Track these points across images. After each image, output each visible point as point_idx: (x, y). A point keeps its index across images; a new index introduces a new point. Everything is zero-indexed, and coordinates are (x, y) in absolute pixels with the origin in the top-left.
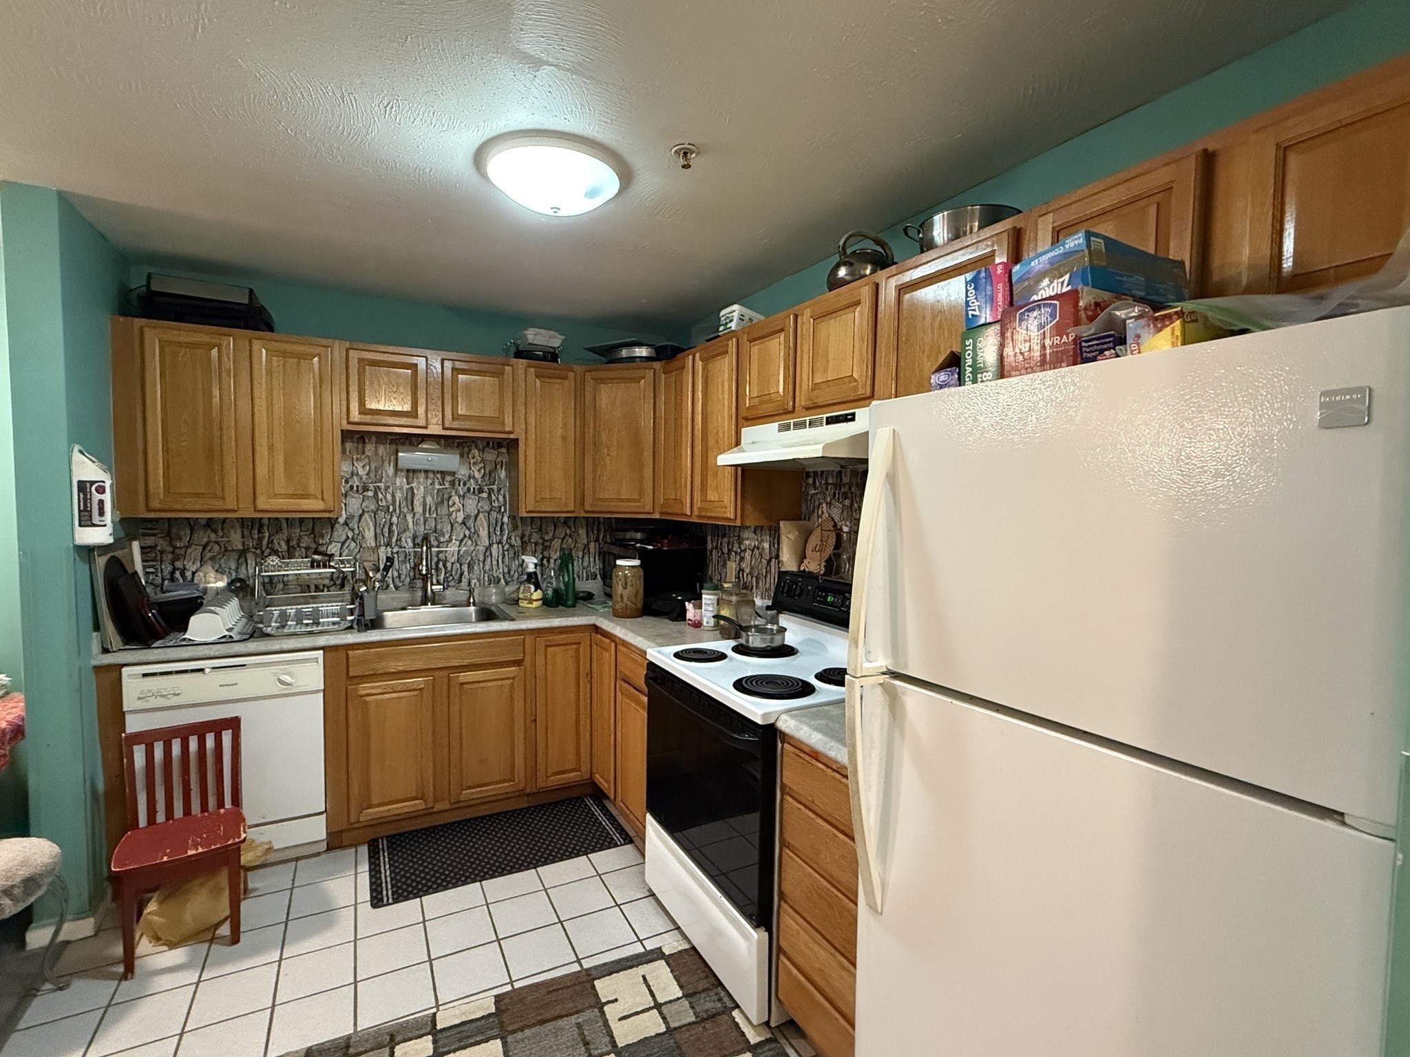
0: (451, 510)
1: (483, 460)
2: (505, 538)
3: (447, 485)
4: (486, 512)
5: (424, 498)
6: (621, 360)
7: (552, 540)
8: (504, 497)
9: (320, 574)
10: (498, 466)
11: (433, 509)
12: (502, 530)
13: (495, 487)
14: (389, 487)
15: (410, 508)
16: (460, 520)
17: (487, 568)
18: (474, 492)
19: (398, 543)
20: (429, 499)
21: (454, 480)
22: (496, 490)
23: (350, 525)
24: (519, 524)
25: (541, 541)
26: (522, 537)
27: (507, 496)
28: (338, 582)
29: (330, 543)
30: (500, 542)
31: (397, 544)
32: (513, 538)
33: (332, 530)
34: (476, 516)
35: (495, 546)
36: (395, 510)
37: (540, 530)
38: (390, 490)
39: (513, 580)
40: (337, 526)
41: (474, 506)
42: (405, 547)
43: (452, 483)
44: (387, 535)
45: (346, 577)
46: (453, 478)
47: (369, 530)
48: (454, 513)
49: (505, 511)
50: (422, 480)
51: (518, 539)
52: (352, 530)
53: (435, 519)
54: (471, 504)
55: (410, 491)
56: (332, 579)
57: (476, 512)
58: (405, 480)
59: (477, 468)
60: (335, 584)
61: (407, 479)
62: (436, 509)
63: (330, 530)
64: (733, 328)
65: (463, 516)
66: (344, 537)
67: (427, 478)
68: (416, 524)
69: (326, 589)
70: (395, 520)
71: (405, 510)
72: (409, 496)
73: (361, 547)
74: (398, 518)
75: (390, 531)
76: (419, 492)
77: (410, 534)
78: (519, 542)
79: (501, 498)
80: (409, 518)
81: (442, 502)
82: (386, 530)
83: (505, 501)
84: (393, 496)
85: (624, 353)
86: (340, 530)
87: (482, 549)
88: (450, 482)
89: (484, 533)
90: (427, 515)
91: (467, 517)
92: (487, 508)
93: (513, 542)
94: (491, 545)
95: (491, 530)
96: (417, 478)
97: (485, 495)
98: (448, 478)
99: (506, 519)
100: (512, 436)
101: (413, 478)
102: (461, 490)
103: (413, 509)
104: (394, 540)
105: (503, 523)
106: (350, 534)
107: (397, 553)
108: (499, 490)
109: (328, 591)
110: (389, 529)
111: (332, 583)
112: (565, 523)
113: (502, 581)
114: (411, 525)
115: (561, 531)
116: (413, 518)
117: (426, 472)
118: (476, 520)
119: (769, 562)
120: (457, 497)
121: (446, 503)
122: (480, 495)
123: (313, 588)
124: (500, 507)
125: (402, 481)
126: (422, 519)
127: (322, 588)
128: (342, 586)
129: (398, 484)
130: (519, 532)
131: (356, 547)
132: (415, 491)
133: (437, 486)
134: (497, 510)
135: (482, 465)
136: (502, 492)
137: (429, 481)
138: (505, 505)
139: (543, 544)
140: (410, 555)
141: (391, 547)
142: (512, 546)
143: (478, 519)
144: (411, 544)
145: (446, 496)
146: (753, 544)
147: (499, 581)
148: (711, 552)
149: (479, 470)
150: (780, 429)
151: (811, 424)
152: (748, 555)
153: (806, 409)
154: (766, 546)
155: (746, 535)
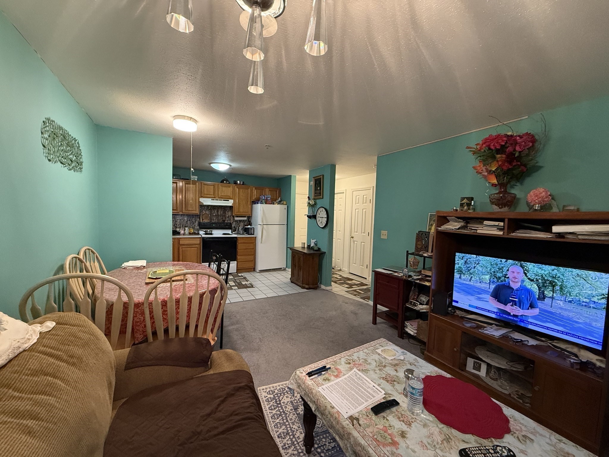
64: (196, 180)
150: (212, 200)
151: (220, 200)
152: (178, 221)
153: (219, 198)
154: (186, 219)
155: (177, 216)
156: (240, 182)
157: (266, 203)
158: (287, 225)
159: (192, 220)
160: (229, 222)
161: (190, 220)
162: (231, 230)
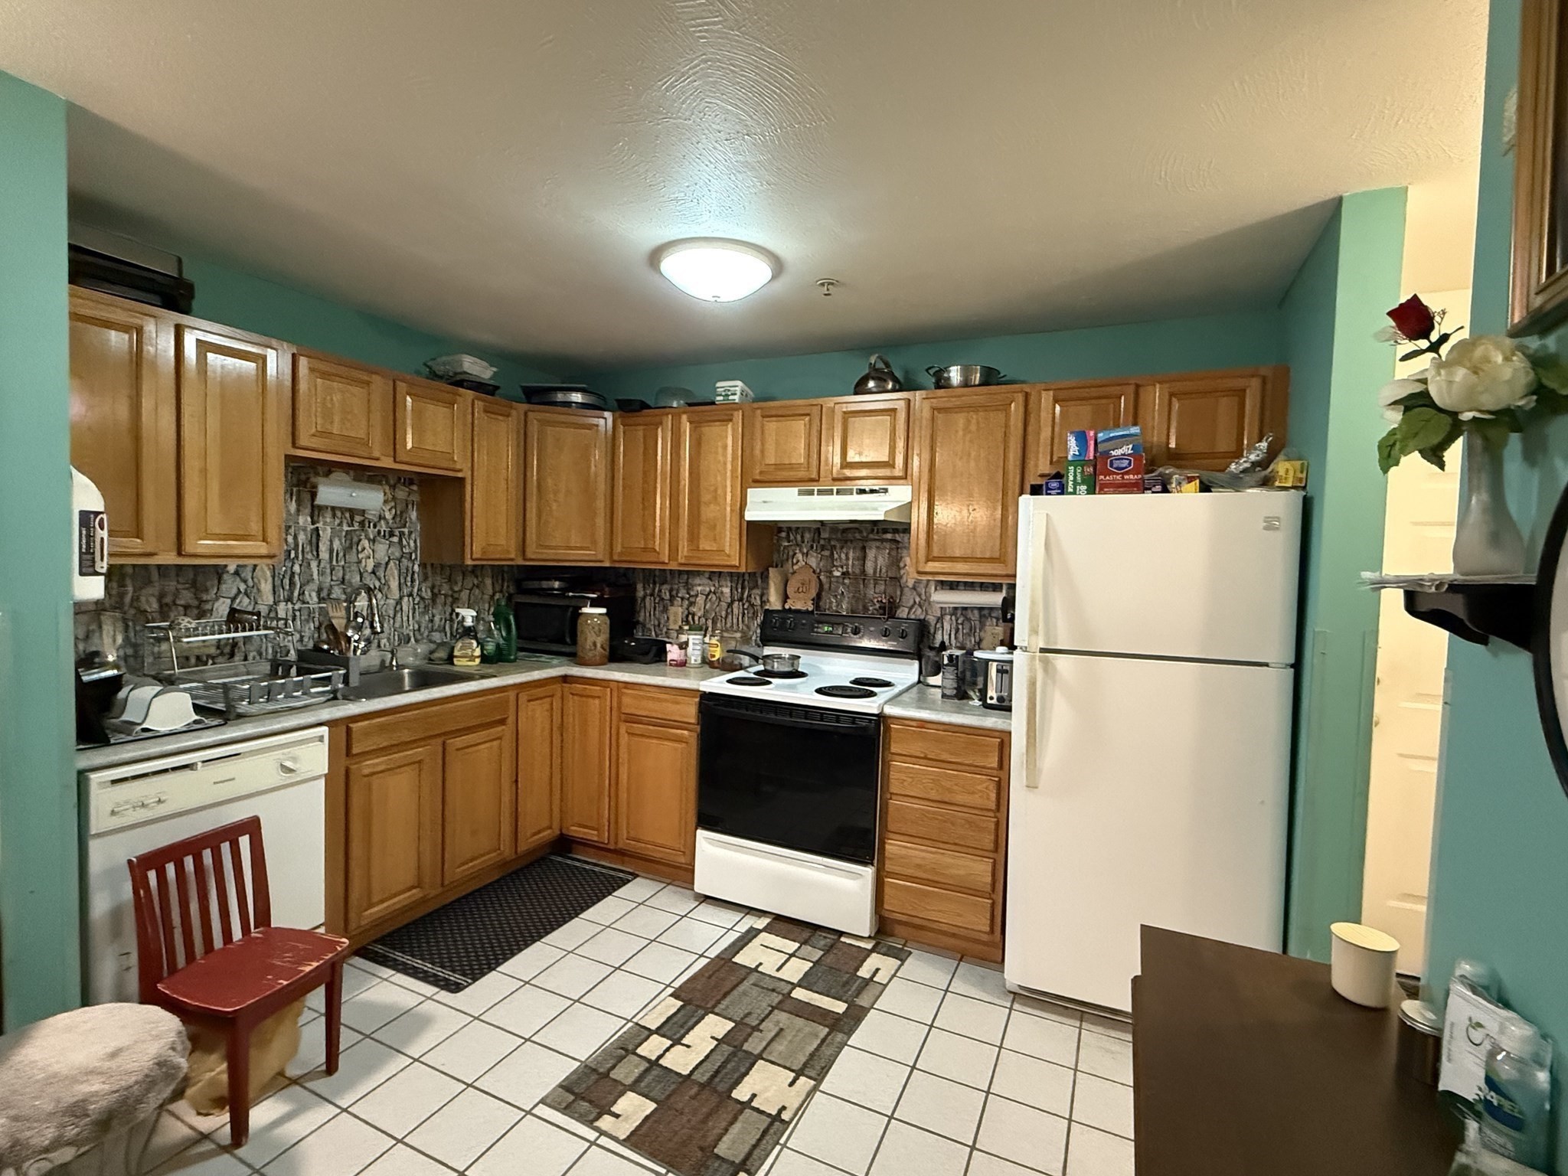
0: (360, 556)
1: (394, 498)
2: (416, 590)
3: (356, 526)
4: (397, 559)
5: (331, 541)
6: (555, 404)
7: (461, 591)
8: (415, 542)
9: (204, 641)
10: (410, 506)
11: (341, 554)
12: (413, 581)
13: (406, 530)
14: (290, 527)
15: (315, 553)
16: (370, 569)
17: (397, 625)
18: (384, 536)
19: (301, 598)
20: (336, 544)
21: (364, 521)
22: (407, 533)
23: (243, 575)
24: (430, 574)
25: (450, 593)
26: (432, 588)
27: (418, 541)
28: (227, 650)
29: (217, 599)
30: (410, 595)
31: (299, 599)
32: (423, 589)
33: (219, 583)
34: (387, 564)
35: (406, 599)
36: (297, 557)
37: (450, 580)
38: (292, 531)
39: (423, 638)
40: (225, 576)
41: (385, 552)
42: (308, 603)
43: (362, 523)
44: (287, 587)
45: (237, 644)
46: (362, 518)
47: (266, 581)
48: (364, 560)
49: (416, 558)
50: (328, 520)
51: (429, 591)
52: (245, 582)
53: (343, 567)
54: (382, 549)
55: (315, 533)
56: (218, 647)
57: (387, 559)
58: (309, 519)
59: (389, 507)
60: (222, 654)
61: (312, 518)
62: (344, 556)
63: (216, 582)
64: (737, 401)
65: (373, 564)
66: (234, 591)
67: (334, 516)
68: (321, 573)
69: (210, 662)
70: (297, 568)
71: (309, 556)
72: (314, 540)
73: (256, 603)
74: (301, 565)
75: (292, 583)
76: (326, 534)
77: (314, 586)
78: (429, 593)
79: (412, 544)
80: (314, 564)
81: (351, 547)
82: (287, 581)
83: (416, 547)
84: (295, 537)
85: (560, 397)
86: (230, 582)
87: (392, 602)
88: (359, 523)
89: (394, 584)
90: (334, 563)
91: (377, 566)
92: (398, 554)
93: (424, 594)
94: (401, 598)
95: (402, 581)
96: (324, 517)
97: (395, 539)
98: (358, 518)
99: (416, 568)
100: (460, 475)
101: (319, 516)
102: (371, 533)
103: (318, 555)
104: (296, 594)
105: (413, 573)
106: (242, 587)
107: (300, 610)
108: (410, 533)
109: (214, 664)
110: (290, 580)
111: (218, 651)
112: (473, 572)
113: (412, 639)
114: (315, 576)
115: (471, 581)
116: (318, 566)
117: (333, 509)
118: (386, 568)
119: (730, 605)
120: (367, 541)
121: (354, 547)
122: (391, 539)
123: (193, 661)
124: (411, 554)
125: (306, 520)
126: (328, 566)
127: (205, 659)
128: (232, 655)
129: (301, 523)
130: (429, 584)
131: (250, 603)
132: (321, 532)
133: (346, 528)
134: (408, 556)
135: (393, 504)
136: (413, 536)
137: (337, 521)
138: (415, 551)
139: (452, 596)
140: (314, 613)
141: (292, 603)
142: (422, 598)
143: (389, 566)
144: (316, 599)
145: (355, 539)
146: (708, 589)
147: (409, 639)
148: (644, 598)
149: (390, 510)
150: (801, 493)
151: (838, 492)
152: (700, 600)
153: (834, 480)
154: (727, 590)
155: (697, 581)
156: (966, 373)
157: (1094, 487)
158: (1297, 666)
159: (749, 596)
160: (919, 613)
161: (741, 600)
162: (916, 664)
